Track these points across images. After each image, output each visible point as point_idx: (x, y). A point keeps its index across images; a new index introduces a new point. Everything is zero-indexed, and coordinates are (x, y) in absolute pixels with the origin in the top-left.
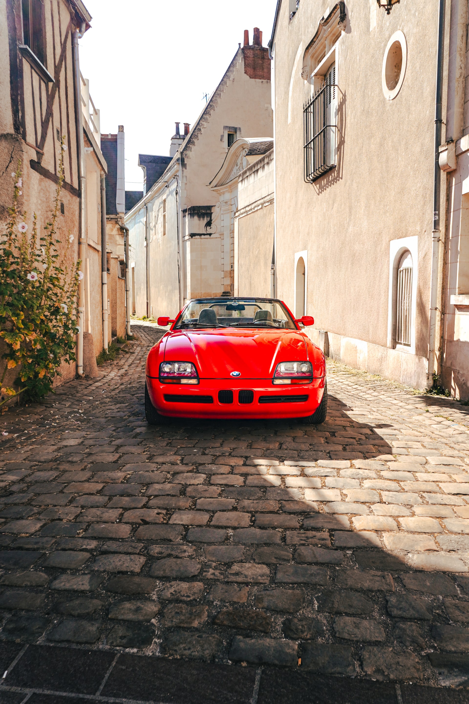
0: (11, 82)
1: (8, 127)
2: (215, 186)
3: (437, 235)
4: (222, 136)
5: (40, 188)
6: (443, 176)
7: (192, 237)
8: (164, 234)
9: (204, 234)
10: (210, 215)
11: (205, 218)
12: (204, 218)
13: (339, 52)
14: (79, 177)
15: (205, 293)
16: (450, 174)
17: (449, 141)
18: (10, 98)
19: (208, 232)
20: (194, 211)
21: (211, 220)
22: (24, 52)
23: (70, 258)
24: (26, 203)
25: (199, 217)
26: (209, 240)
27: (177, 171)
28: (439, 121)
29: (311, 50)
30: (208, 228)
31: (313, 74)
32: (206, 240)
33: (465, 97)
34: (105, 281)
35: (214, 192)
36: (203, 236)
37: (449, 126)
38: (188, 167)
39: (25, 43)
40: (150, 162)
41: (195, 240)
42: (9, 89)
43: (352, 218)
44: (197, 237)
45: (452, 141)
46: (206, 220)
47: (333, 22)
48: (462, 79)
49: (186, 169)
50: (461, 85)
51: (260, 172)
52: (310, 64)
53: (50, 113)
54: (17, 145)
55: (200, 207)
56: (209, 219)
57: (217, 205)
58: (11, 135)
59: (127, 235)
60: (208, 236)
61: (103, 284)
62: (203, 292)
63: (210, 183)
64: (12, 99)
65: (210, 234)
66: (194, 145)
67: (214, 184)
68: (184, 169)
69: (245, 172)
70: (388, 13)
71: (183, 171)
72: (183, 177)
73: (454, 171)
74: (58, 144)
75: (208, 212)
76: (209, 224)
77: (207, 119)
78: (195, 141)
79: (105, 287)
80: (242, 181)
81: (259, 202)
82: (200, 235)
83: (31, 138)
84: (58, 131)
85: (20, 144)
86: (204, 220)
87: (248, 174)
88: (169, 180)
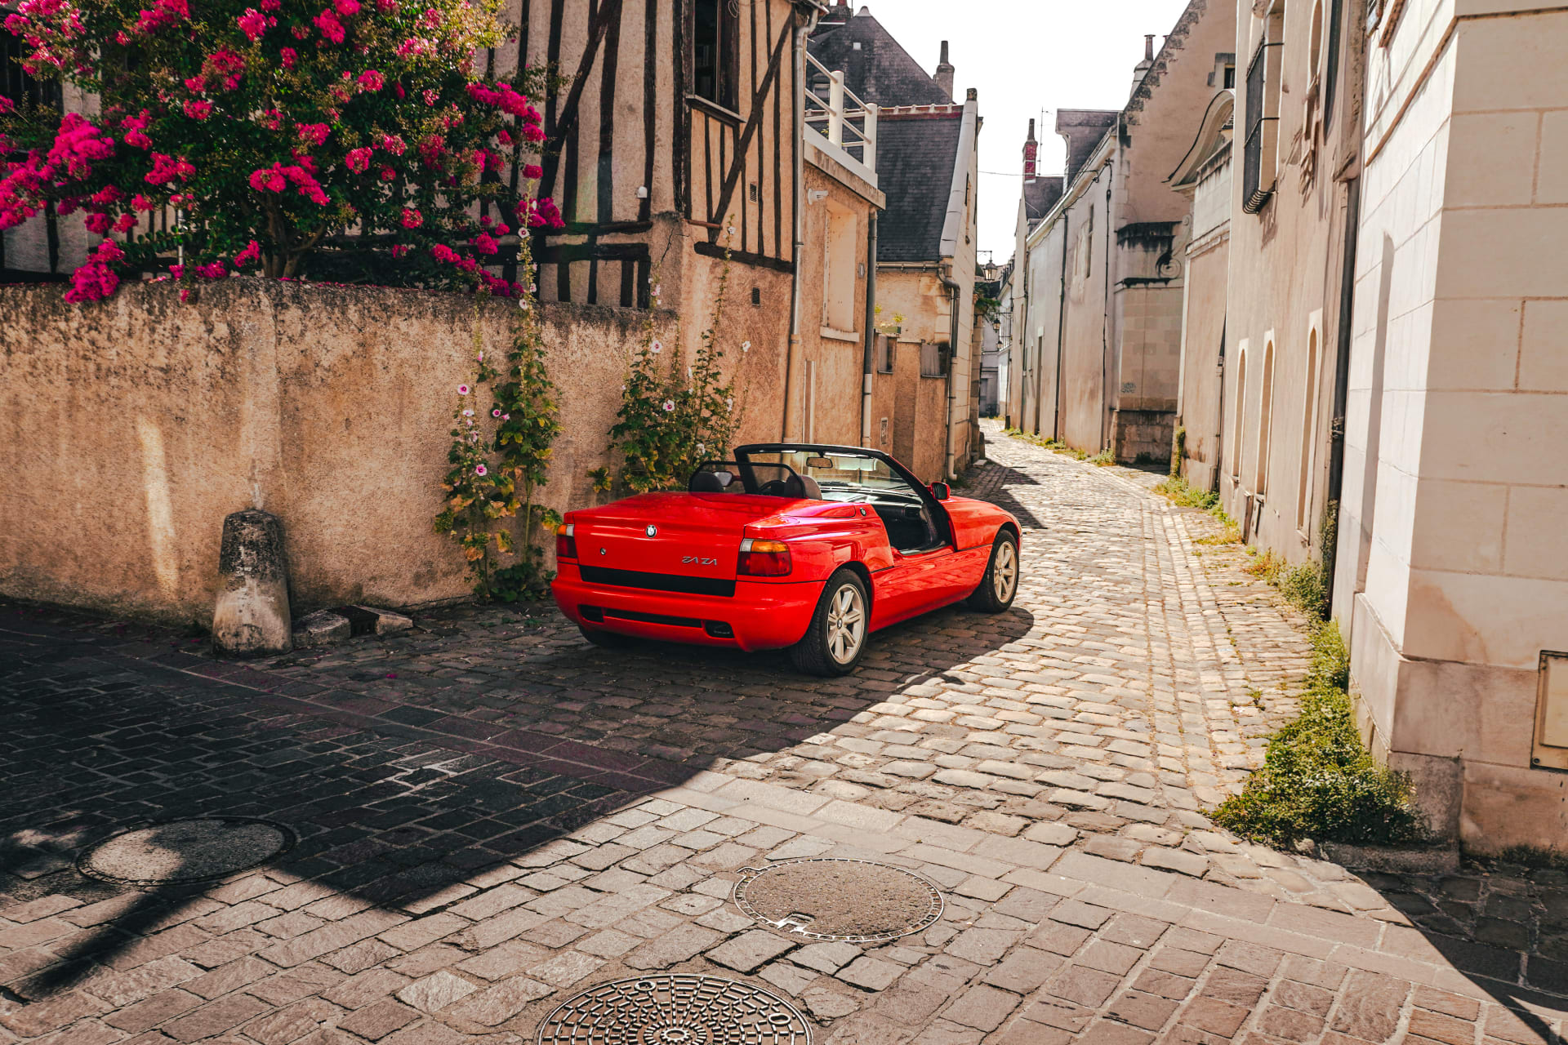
0: (674, 145)
1: (668, 203)
2: (1182, 183)
4: (1212, 76)
5: (711, 276)
7: (1129, 287)
8: (1088, 276)
9: (1154, 281)
10: (1170, 239)
11: (1159, 248)
12: (1155, 247)
14: (794, 242)
15: (1149, 399)
18: (671, 165)
19: (1162, 276)
20: (1135, 232)
21: (1170, 251)
22: (693, 104)
23: (770, 365)
24: (684, 303)
25: (1146, 247)
26: (1163, 291)
27: (1112, 152)
30: (1164, 267)
32: (1158, 292)
34: (869, 389)
35: (1180, 194)
36: (1151, 285)
38: (1133, 143)
39: (698, 93)
40: (1080, 124)
41: (1136, 293)
42: (672, 154)
44: (1138, 285)
46: (1159, 253)
49: (1129, 146)
51: (1224, 169)
53: (739, 165)
54: (676, 227)
55: (1148, 224)
56: (1166, 249)
57: (1184, 221)
58: (671, 213)
59: (957, 296)
60: (1162, 285)
61: (864, 394)
62: (1145, 397)
63: (1170, 178)
64: (674, 166)
65: (1166, 281)
66: (1149, 97)
67: (1178, 177)
68: (1125, 147)
69: (1205, 168)
71: (1122, 151)
72: (1121, 163)
74: (752, 207)
75: (1166, 234)
76: (1165, 259)
77: (1180, 41)
78: (1153, 89)
79: (869, 399)
80: (1200, 184)
81: (1217, 231)
82: (1146, 281)
83: (699, 212)
84: (753, 188)
85: (681, 225)
86: (1155, 251)
87: (1208, 172)
88: (1099, 167)
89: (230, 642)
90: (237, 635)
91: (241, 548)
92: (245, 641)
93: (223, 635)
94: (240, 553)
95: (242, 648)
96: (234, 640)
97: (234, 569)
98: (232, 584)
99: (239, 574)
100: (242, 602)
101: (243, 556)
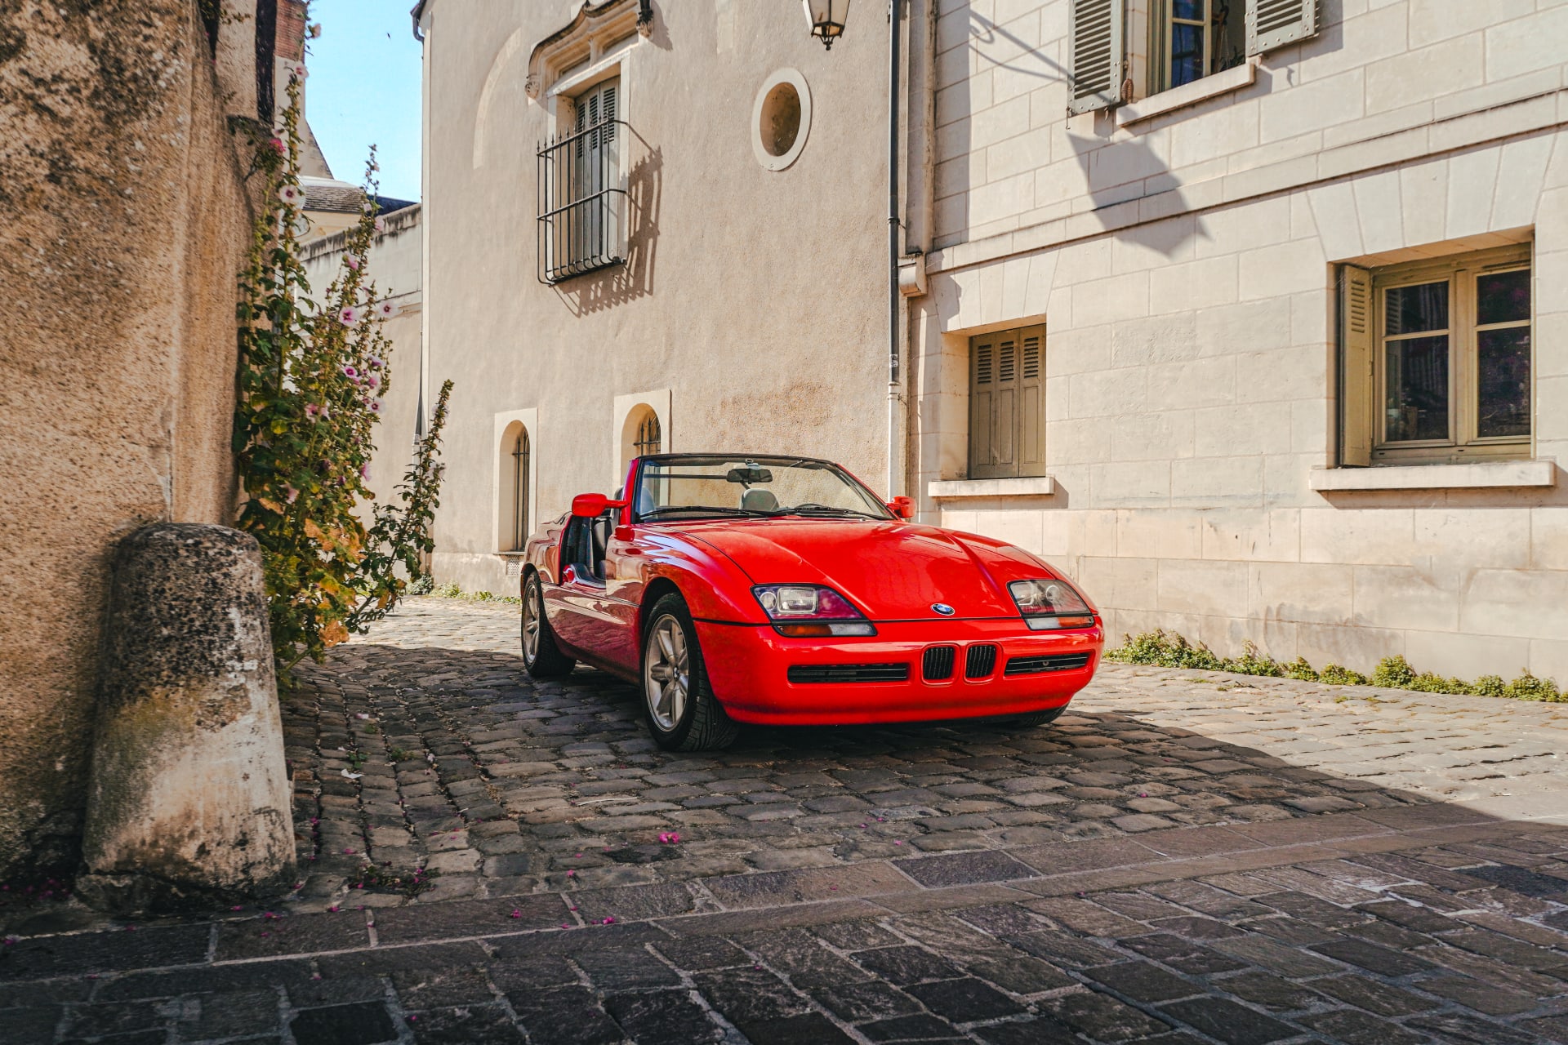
1: (247, 105)
3: (897, 390)
6: (903, 302)
13: (631, 69)
16: (915, 301)
17: (915, 252)
18: (253, 50)
28: (895, 220)
29: (548, 49)
31: (556, 91)
33: (935, 194)
37: (911, 232)
42: (254, 33)
43: (676, 352)
45: (921, 252)
47: (615, 16)
48: (930, 167)
50: (930, 175)
52: (543, 71)
58: (256, 122)
64: (258, 52)
69: (322, 244)
70: (828, 48)
73: (923, 297)
89: (226, 864)
90: (243, 842)
91: (234, 614)
92: (262, 853)
93: (202, 851)
94: (231, 627)
95: (259, 873)
96: (238, 857)
97: (219, 669)
98: (215, 709)
99: (233, 679)
100: (246, 751)
101: (239, 633)
